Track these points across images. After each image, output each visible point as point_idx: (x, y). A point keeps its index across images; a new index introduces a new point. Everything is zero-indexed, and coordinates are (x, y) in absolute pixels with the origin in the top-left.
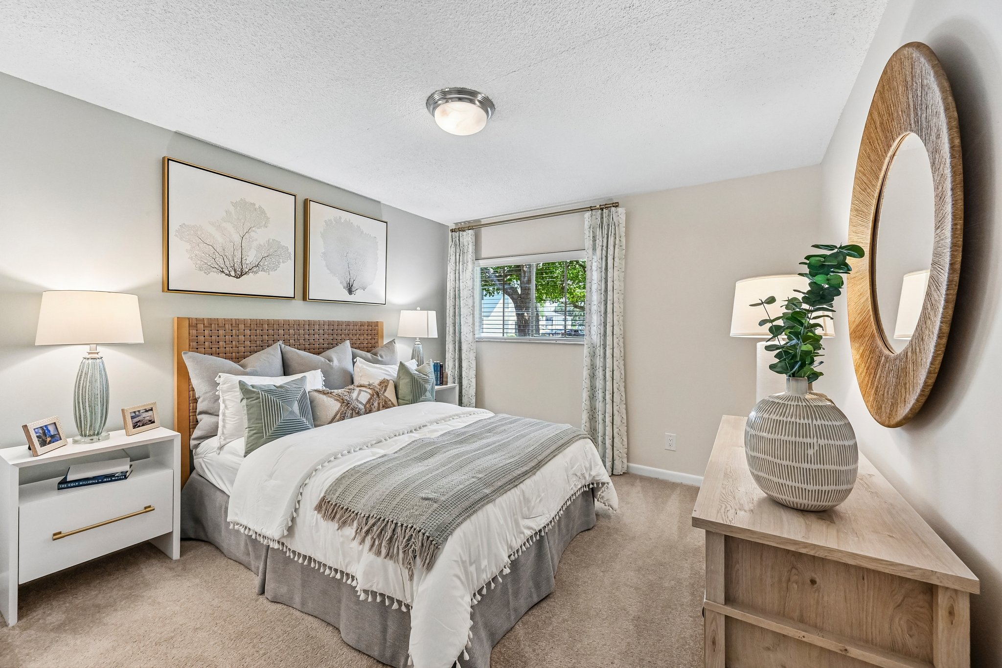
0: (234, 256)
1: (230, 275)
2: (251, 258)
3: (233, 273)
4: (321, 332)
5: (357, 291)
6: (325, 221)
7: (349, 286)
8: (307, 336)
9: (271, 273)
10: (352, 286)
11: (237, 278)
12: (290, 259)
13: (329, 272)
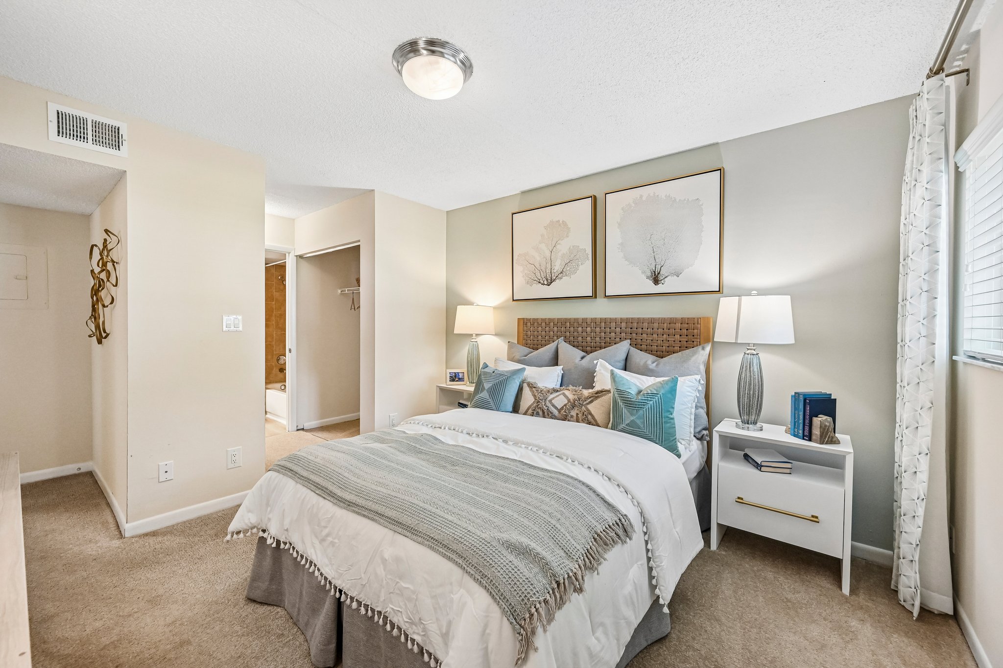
0: (546, 268)
1: (543, 284)
2: (557, 267)
3: (546, 283)
4: (618, 330)
5: (666, 279)
6: (623, 209)
7: (655, 274)
8: (603, 334)
9: (572, 276)
10: (659, 274)
11: (548, 285)
12: (588, 259)
13: (627, 263)
